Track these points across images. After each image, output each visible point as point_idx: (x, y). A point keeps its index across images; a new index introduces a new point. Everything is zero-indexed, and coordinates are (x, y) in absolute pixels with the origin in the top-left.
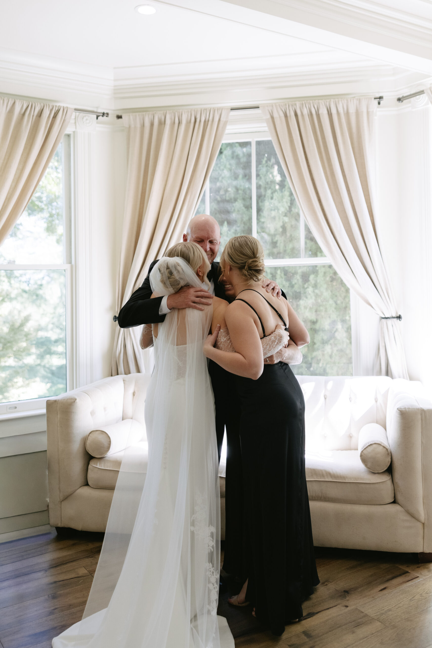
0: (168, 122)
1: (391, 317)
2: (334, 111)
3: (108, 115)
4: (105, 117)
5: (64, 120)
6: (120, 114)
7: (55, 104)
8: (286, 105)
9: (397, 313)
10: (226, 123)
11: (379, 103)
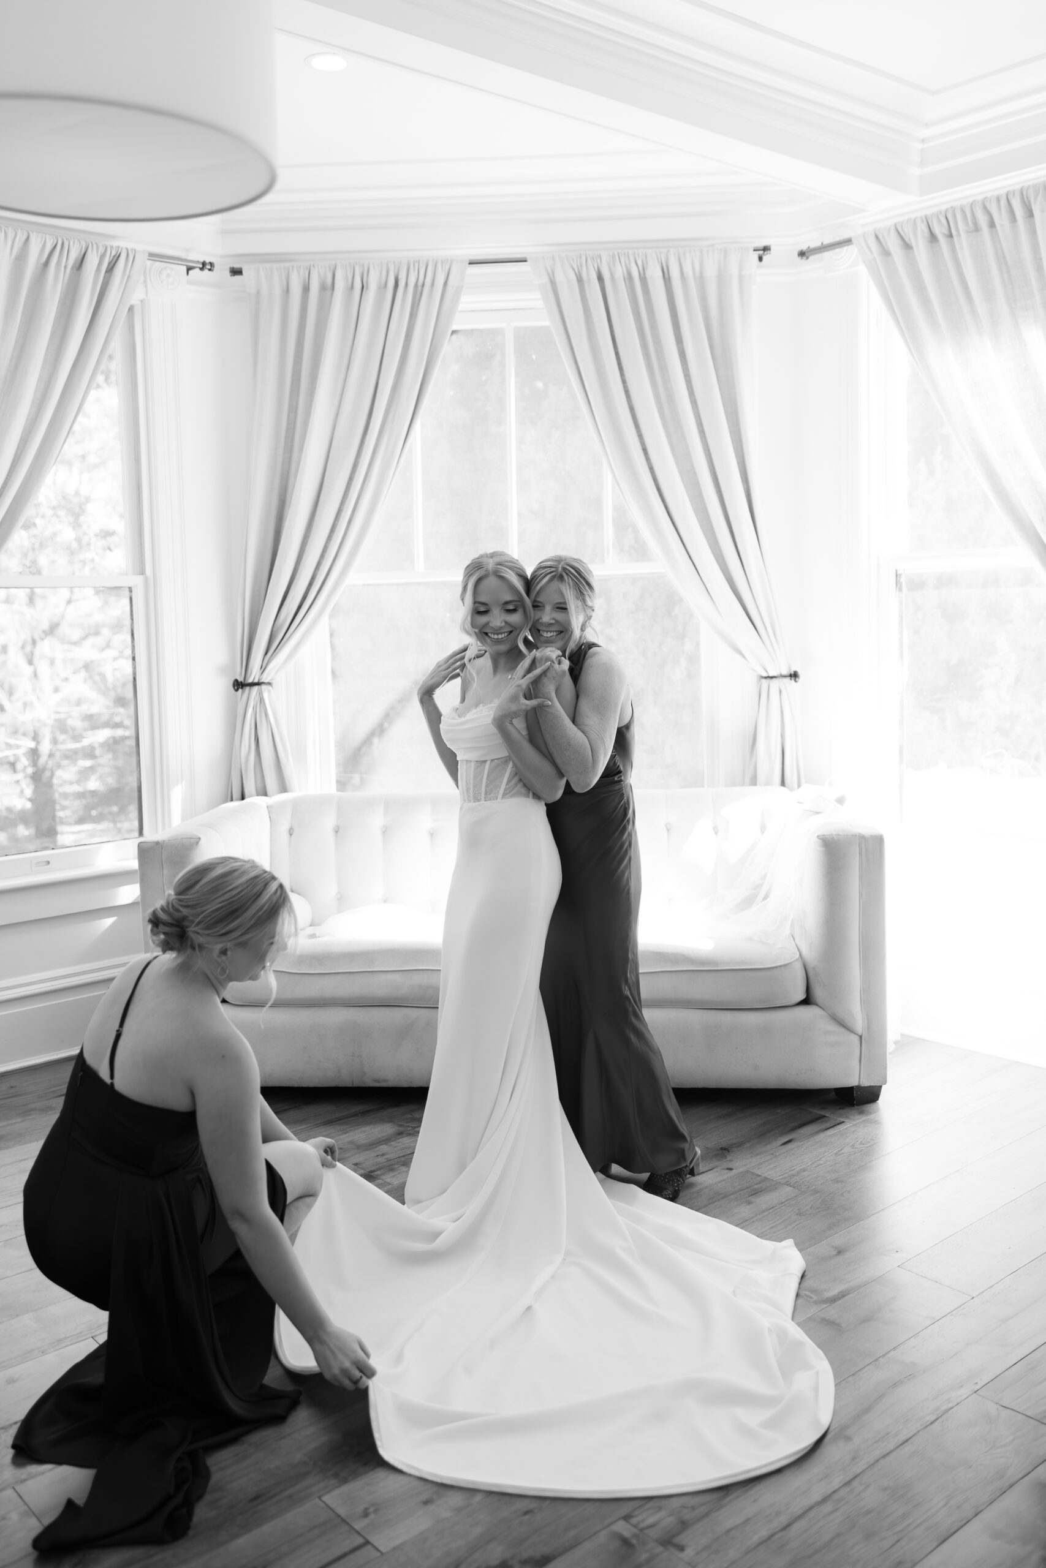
0: (340, 285)
1: (779, 674)
2: (675, 273)
3: (214, 267)
4: (206, 271)
5: (129, 277)
6: (236, 266)
7: (109, 243)
8: (581, 257)
9: (790, 669)
10: (458, 291)
11: (760, 259)
